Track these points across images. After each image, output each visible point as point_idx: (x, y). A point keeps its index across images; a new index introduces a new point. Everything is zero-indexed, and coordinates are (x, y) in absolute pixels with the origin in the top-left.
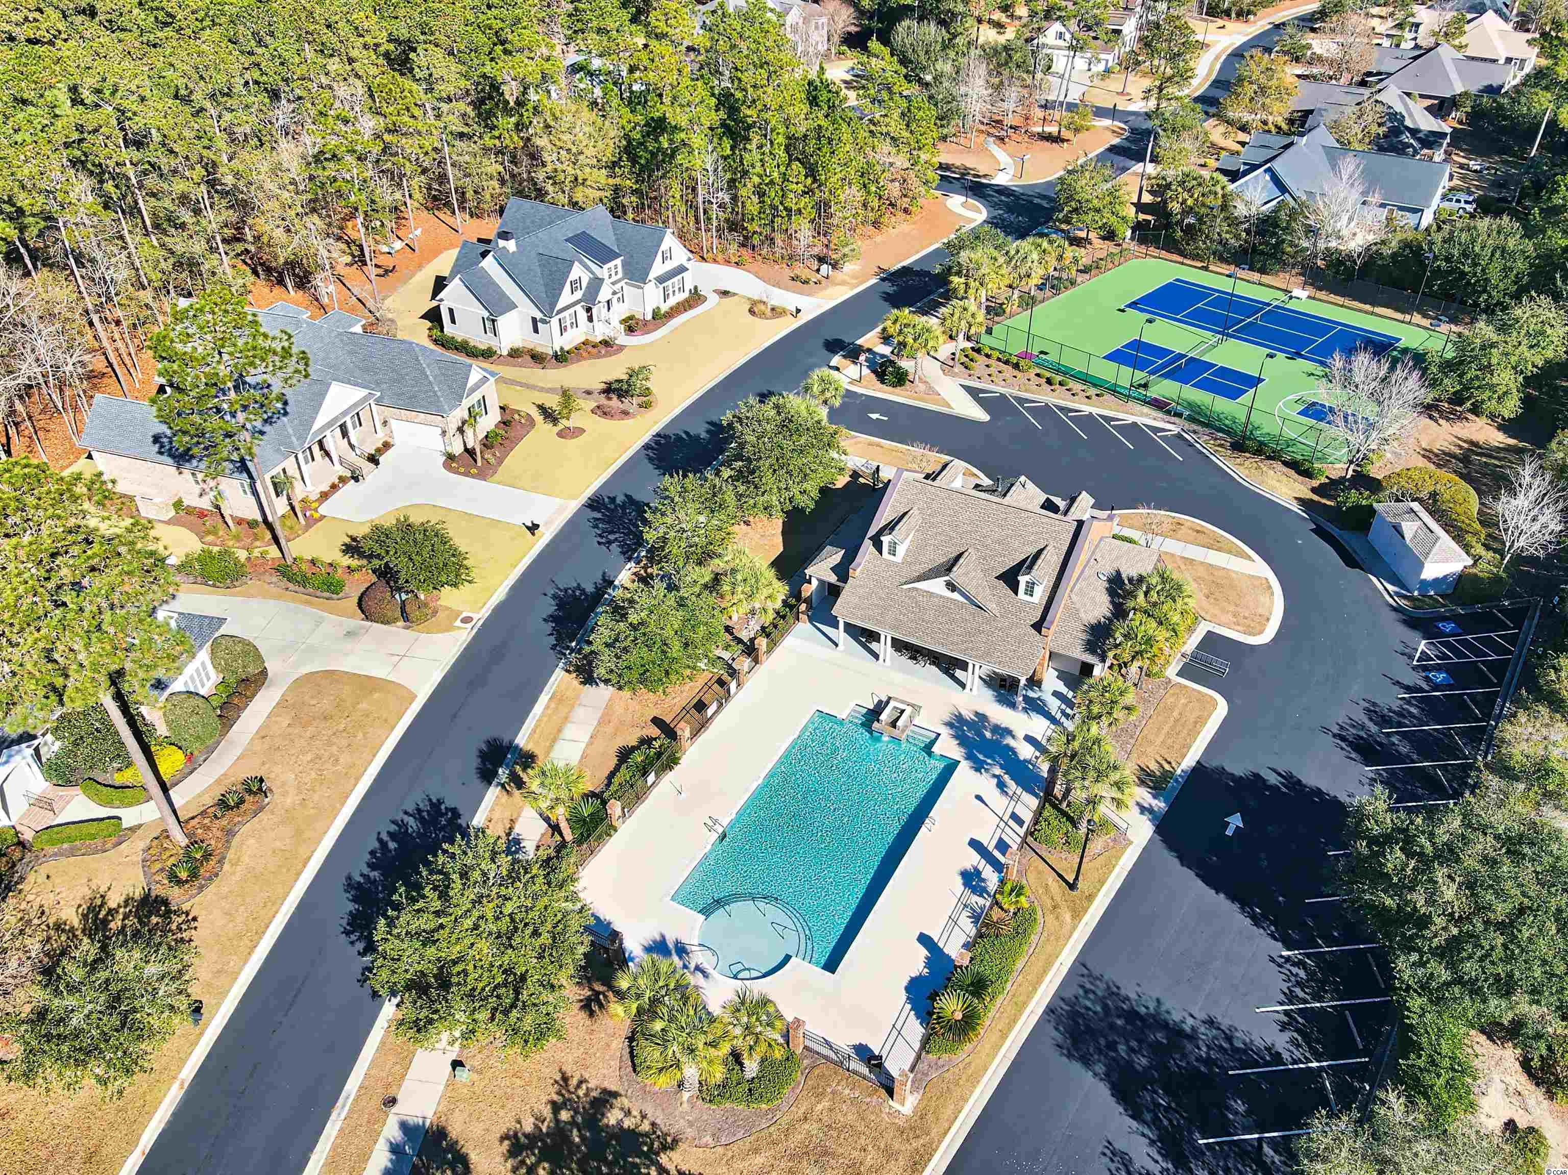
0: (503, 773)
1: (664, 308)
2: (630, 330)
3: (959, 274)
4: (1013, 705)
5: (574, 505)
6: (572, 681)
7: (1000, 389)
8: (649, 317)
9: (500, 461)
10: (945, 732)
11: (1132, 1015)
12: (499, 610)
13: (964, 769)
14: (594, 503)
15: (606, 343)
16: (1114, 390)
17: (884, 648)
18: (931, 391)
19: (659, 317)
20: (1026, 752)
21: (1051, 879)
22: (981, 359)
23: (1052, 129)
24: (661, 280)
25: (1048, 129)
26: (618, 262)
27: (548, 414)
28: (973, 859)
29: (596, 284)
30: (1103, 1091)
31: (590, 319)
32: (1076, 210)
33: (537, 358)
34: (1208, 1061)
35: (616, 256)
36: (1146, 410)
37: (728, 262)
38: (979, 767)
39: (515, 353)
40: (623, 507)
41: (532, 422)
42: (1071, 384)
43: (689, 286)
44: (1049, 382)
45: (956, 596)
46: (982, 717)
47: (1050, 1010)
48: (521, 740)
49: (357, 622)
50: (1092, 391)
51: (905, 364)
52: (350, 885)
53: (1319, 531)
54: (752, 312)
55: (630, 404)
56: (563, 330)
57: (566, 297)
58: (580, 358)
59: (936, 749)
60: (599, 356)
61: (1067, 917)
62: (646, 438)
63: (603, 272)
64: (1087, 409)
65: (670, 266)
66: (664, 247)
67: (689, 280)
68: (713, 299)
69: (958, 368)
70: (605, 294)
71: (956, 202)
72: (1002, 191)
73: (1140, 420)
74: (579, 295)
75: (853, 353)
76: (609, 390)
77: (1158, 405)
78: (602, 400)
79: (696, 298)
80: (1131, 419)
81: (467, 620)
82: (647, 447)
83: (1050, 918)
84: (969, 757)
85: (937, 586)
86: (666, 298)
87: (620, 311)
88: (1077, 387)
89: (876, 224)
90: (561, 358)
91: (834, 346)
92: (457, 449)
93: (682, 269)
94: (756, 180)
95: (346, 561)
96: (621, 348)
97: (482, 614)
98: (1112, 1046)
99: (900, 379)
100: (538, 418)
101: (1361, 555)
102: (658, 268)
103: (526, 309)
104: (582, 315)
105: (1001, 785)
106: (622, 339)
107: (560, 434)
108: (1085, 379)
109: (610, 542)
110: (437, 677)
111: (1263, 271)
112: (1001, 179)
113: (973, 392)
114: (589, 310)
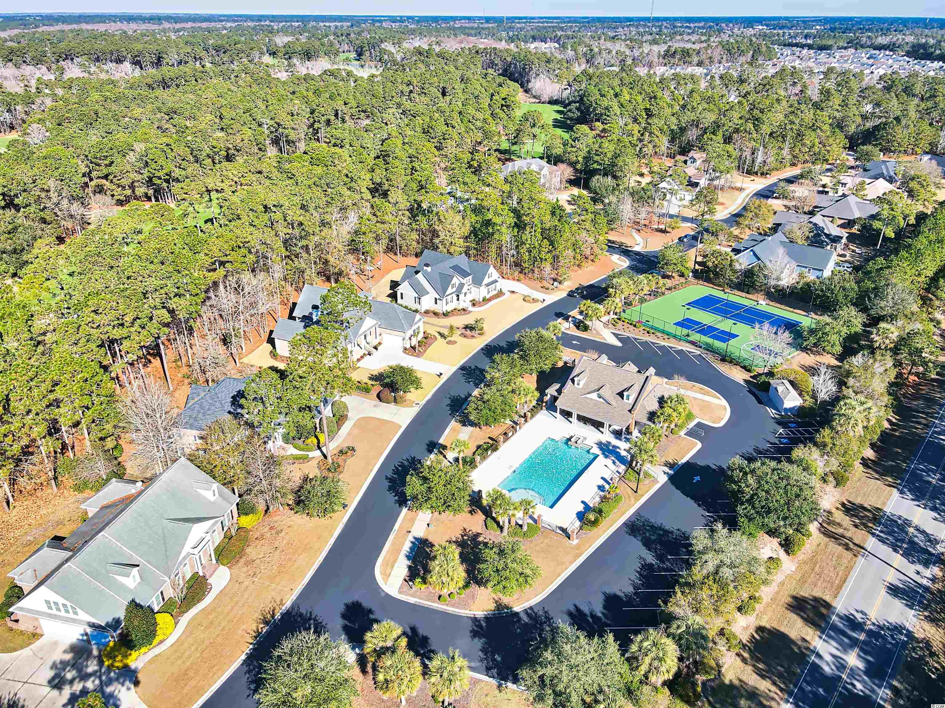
0: (436, 451)
1: (488, 297)
2: (474, 305)
3: (612, 287)
4: (620, 440)
5: (454, 369)
6: (459, 425)
7: (627, 334)
8: (481, 300)
9: (425, 351)
10: (595, 446)
11: (652, 527)
12: (428, 402)
13: (601, 457)
14: (463, 368)
15: (464, 310)
16: (675, 337)
17: (574, 419)
18: (598, 333)
19: (486, 301)
20: (623, 453)
21: (629, 490)
22: (621, 323)
23: (662, 227)
24: (488, 285)
25: (660, 227)
26: (470, 277)
27: (442, 335)
28: (602, 482)
29: (462, 285)
30: (640, 544)
31: (458, 300)
32: (666, 264)
33: (436, 314)
34: (676, 539)
35: (469, 275)
36: (687, 345)
37: (514, 279)
38: (606, 457)
39: (427, 312)
40: (474, 370)
41: (436, 338)
42: (658, 334)
43: (498, 288)
44: (648, 332)
45: (601, 400)
46: (609, 443)
47: (625, 524)
48: (441, 441)
49: (377, 402)
50: (667, 337)
51: (588, 323)
52: (387, 478)
53: (750, 392)
54: (524, 300)
55: (475, 333)
56: (447, 303)
57: (450, 291)
58: (454, 315)
59: (591, 451)
60: (461, 315)
61: (633, 500)
62: (482, 346)
63: (464, 281)
64: (663, 343)
65: (491, 279)
66: (489, 272)
67: (498, 286)
68: (508, 294)
69: (611, 326)
70: (465, 290)
71: (615, 258)
72: (637, 253)
73: (684, 349)
74: (454, 289)
75: (566, 318)
76: (466, 327)
77: (693, 343)
78: (463, 331)
79: (500, 293)
80: (680, 348)
81: (417, 404)
82: (482, 349)
83: (627, 500)
84: (603, 454)
85: (594, 396)
86: (489, 292)
87: (470, 297)
88: (660, 335)
89: (579, 266)
90: (446, 315)
91: (559, 315)
92: (408, 346)
93: (496, 281)
94: (528, 246)
95: (370, 382)
96: (470, 312)
97: (423, 402)
98: (644, 533)
99: (586, 328)
100: (439, 337)
101: (764, 400)
102: (486, 280)
103: (433, 294)
104: (455, 298)
105: (614, 463)
106: (471, 309)
107: (447, 343)
108: (663, 332)
109: (469, 382)
110: (408, 421)
111: (748, 292)
112: (637, 249)
113: (616, 335)
114: (458, 296)
